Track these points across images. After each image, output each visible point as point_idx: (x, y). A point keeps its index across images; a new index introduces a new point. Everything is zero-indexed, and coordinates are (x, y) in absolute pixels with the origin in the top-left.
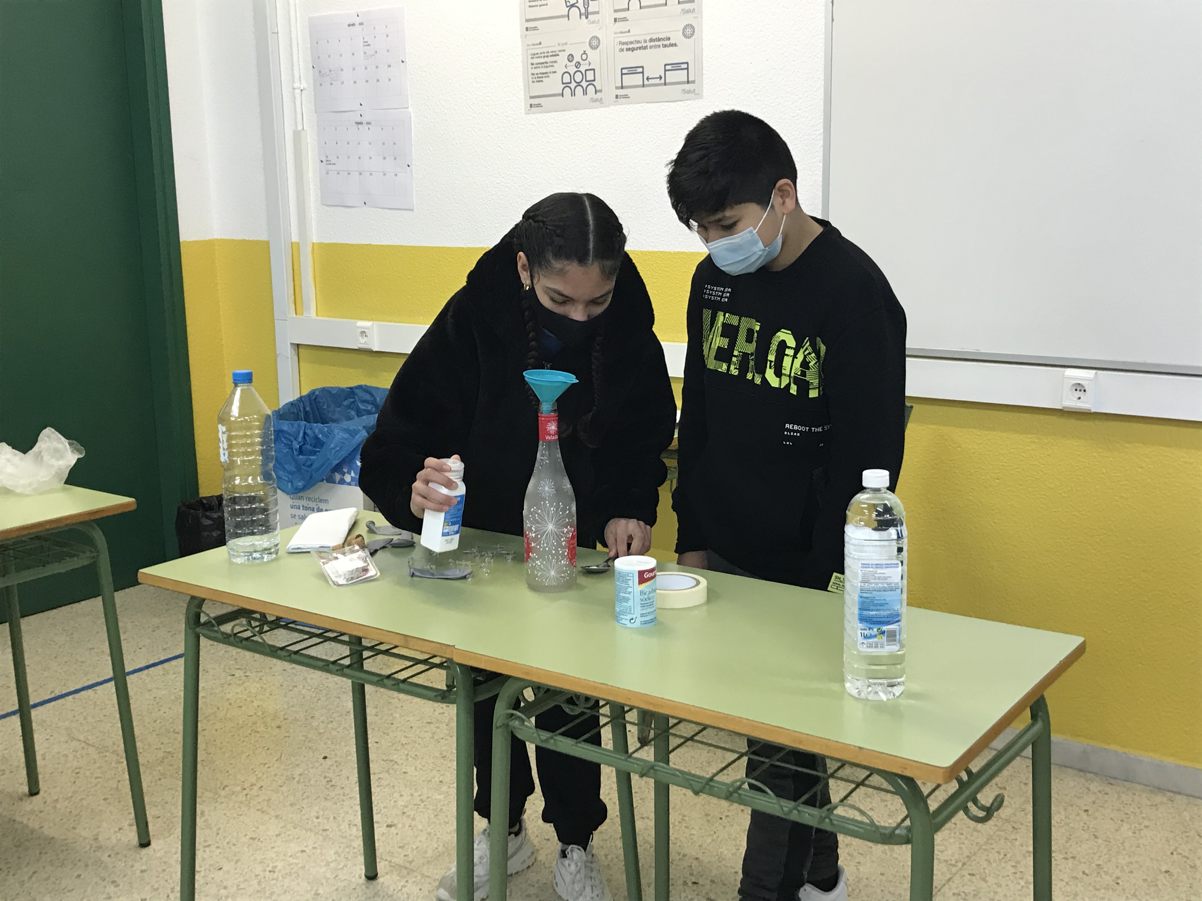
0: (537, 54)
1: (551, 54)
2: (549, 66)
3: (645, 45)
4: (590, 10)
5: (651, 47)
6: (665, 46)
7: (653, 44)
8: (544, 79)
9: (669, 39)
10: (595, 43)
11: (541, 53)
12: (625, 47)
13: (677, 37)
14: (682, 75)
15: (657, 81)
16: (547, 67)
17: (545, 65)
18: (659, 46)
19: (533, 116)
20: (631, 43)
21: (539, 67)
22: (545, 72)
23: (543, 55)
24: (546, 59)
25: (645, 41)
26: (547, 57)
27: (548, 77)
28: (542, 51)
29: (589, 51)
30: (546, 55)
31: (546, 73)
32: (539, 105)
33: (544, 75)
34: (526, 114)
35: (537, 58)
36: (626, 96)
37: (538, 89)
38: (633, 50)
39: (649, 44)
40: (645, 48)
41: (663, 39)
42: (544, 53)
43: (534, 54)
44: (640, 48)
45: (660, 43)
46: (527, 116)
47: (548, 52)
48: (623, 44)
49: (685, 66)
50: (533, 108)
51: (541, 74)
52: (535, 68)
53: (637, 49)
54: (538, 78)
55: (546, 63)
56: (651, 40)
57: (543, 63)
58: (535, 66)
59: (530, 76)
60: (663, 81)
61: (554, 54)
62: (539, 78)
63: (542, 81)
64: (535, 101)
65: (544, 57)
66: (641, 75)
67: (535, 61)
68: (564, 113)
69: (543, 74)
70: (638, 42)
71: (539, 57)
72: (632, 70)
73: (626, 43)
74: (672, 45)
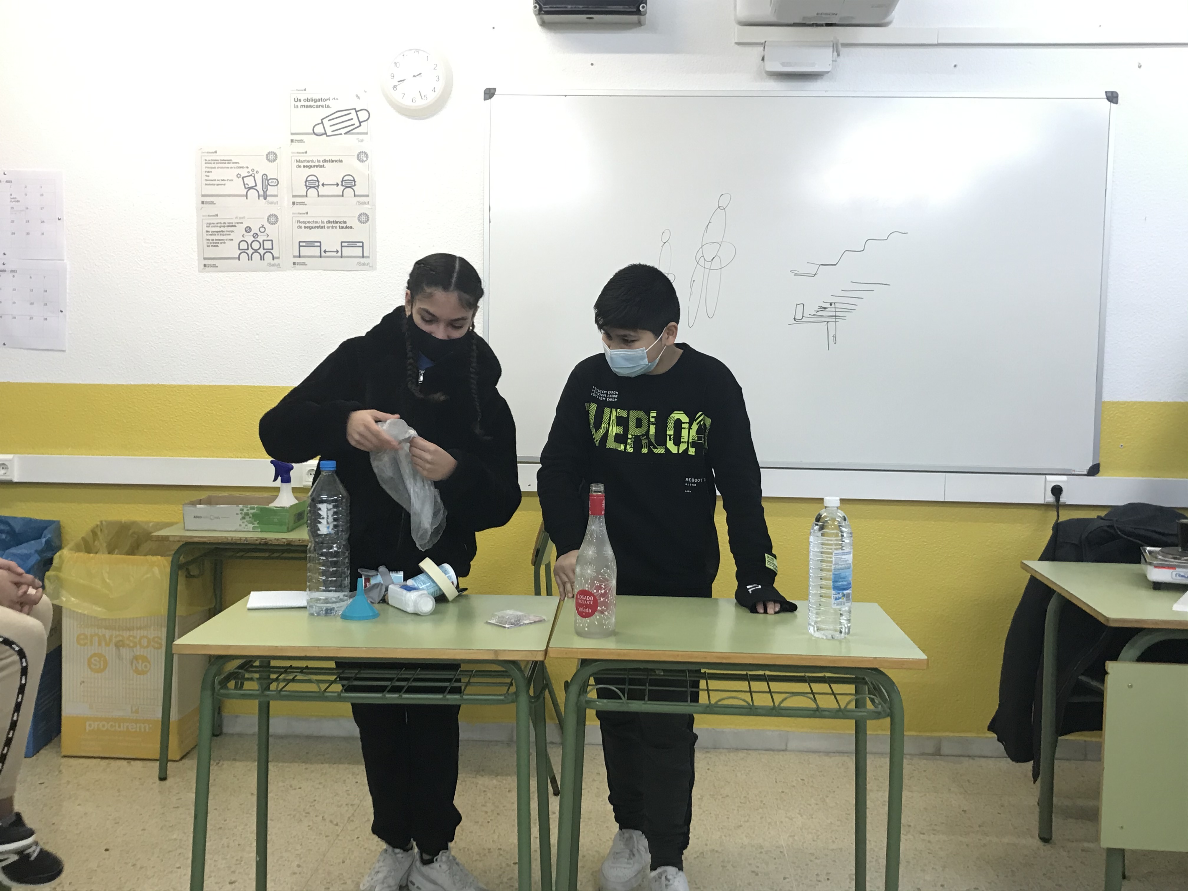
0: (213, 223)
1: (228, 225)
2: (226, 235)
3: (322, 225)
4: (268, 193)
5: (328, 227)
6: (342, 228)
7: (329, 225)
8: (219, 245)
9: (345, 222)
10: (273, 219)
11: (217, 223)
12: (303, 225)
13: (353, 222)
14: (358, 251)
15: (335, 254)
16: (223, 235)
17: (221, 233)
18: (336, 227)
19: (208, 274)
20: (309, 222)
21: (215, 235)
22: (222, 238)
23: (219, 225)
24: (222, 229)
25: (323, 222)
26: (224, 227)
27: (225, 243)
28: (219, 221)
29: (267, 225)
30: (222, 225)
31: (222, 240)
32: (214, 266)
33: (220, 242)
34: (200, 272)
35: (212, 227)
36: (304, 264)
37: (212, 252)
38: (311, 228)
39: (326, 225)
40: (323, 227)
41: (340, 223)
42: (221, 223)
43: (210, 224)
44: (318, 227)
45: (337, 225)
46: (201, 273)
47: (224, 223)
48: (301, 222)
49: (361, 244)
50: (207, 268)
51: (216, 240)
52: (210, 235)
53: (315, 227)
54: (213, 243)
55: (222, 231)
56: (328, 222)
57: (219, 232)
58: (210, 233)
59: (205, 242)
60: (339, 254)
61: (231, 225)
62: (215, 244)
63: (217, 246)
64: (208, 262)
65: (220, 227)
66: (319, 248)
67: (210, 229)
68: (240, 273)
69: (219, 240)
70: (316, 222)
71: (214, 227)
72: (310, 244)
73: (304, 222)
74: (347, 227)
